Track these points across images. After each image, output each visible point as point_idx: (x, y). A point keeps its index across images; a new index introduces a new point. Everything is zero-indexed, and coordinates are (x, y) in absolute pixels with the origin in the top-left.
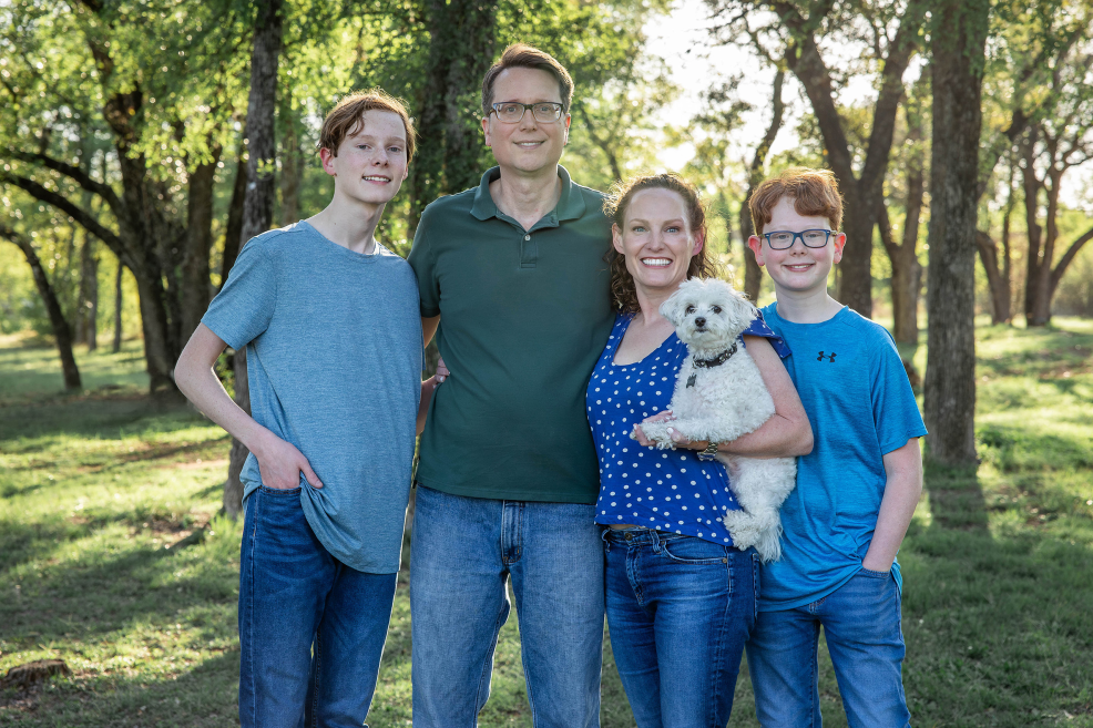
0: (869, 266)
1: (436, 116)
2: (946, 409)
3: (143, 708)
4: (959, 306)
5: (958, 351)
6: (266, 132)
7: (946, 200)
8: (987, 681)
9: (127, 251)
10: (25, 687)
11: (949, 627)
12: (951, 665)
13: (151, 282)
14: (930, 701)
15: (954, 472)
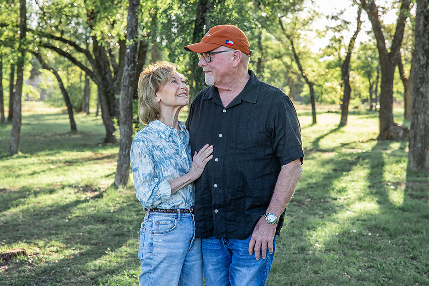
0: (392, 88)
1: (201, 23)
2: (417, 148)
3: (53, 271)
4: (423, 105)
5: (423, 124)
6: (134, 28)
7: (419, 61)
8: (417, 270)
9: (95, 77)
10: (6, 260)
11: (404, 244)
12: (402, 262)
13: (104, 89)
14: (390, 279)
15: (419, 174)
